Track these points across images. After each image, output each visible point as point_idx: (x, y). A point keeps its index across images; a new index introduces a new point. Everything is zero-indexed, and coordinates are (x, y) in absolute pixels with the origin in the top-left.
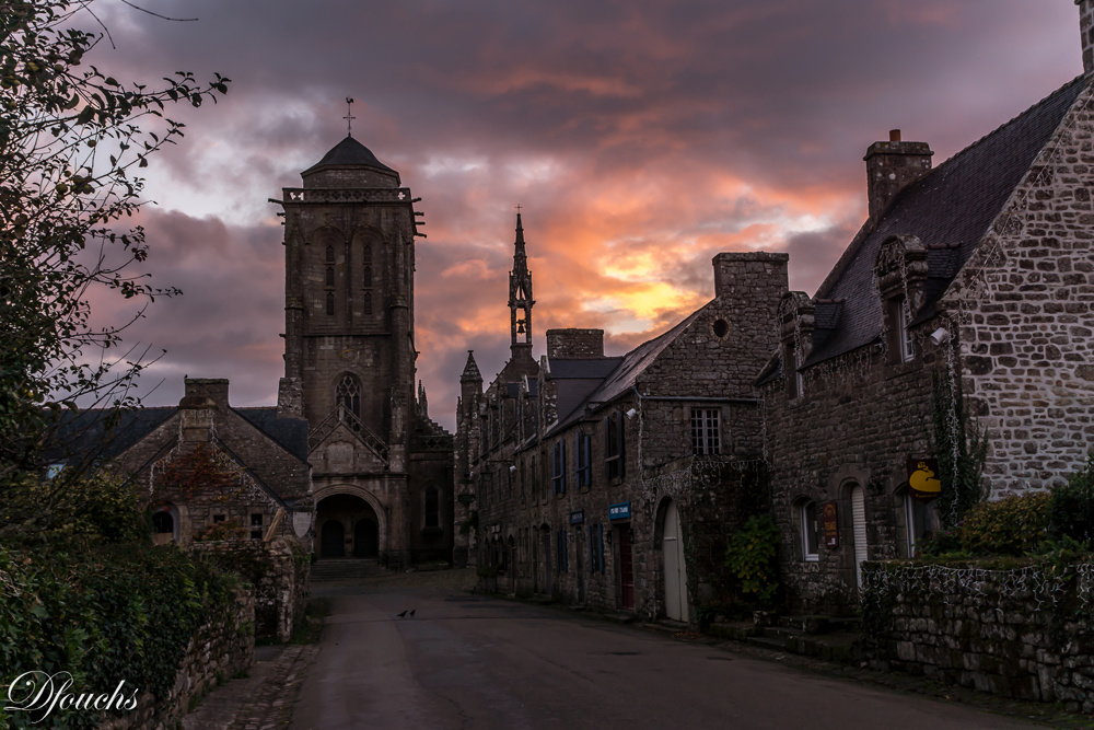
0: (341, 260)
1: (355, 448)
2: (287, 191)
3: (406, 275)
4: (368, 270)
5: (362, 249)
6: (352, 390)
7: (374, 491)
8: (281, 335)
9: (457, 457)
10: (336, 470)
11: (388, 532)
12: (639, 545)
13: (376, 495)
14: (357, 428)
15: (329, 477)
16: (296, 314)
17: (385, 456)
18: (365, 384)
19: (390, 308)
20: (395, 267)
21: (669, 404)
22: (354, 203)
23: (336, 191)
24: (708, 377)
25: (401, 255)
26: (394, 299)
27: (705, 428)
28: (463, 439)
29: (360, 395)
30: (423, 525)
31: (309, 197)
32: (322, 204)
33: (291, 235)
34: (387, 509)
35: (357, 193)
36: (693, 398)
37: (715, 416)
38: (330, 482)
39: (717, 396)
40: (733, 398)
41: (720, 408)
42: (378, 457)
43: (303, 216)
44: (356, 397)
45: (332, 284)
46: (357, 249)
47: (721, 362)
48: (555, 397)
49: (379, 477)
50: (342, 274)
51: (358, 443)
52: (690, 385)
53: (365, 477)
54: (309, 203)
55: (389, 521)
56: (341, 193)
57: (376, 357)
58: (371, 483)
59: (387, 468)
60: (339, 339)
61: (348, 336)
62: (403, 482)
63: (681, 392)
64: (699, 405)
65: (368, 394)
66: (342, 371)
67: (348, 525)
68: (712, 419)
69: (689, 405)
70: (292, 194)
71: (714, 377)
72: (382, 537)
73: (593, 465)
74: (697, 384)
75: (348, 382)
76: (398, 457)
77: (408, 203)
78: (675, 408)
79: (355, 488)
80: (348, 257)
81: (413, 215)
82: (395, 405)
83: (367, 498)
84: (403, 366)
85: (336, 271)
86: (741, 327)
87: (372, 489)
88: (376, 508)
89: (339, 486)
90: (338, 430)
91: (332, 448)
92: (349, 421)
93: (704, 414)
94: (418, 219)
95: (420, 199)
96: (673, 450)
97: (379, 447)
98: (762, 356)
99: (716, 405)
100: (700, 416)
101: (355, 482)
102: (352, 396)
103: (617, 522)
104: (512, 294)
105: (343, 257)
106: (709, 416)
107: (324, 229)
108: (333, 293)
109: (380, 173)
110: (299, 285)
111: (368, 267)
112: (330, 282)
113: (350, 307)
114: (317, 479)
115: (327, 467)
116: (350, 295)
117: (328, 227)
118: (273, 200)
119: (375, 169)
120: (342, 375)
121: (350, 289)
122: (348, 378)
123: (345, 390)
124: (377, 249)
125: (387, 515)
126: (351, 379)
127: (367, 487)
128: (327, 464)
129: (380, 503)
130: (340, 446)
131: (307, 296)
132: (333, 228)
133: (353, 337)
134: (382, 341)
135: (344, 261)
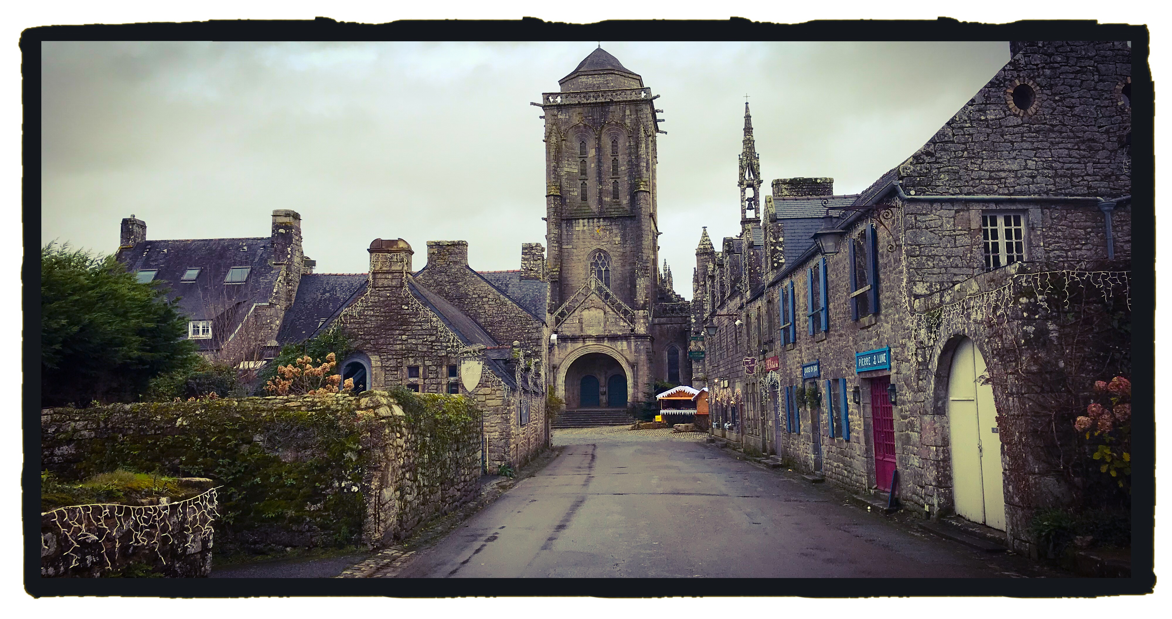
0: (592, 153)
1: (605, 313)
2: (546, 96)
3: (647, 164)
4: (615, 161)
5: (611, 143)
6: (603, 265)
7: (622, 350)
8: (543, 219)
9: (693, 321)
10: (589, 332)
11: (636, 385)
12: (907, 407)
13: (624, 353)
14: (607, 296)
15: (584, 338)
16: (554, 199)
17: (632, 321)
18: (614, 259)
19: (634, 194)
20: (638, 157)
21: (949, 206)
22: (602, 103)
23: (587, 93)
24: (1006, 167)
25: (643, 145)
26: (637, 185)
27: (1002, 241)
28: (698, 303)
29: (610, 268)
31: (564, 100)
32: (575, 105)
33: (550, 133)
34: (633, 366)
35: (605, 94)
36: (985, 197)
37: (1017, 223)
38: (584, 342)
39: (1021, 193)
40: (1045, 197)
41: (1025, 211)
42: (625, 321)
43: (559, 117)
44: (607, 270)
45: (585, 174)
46: (607, 142)
47: (1025, 145)
48: (781, 239)
49: (626, 338)
50: (593, 165)
51: (608, 309)
52: (980, 179)
53: (614, 338)
54: (565, 105)
55: (635, 377)
56: (592, 94)
57: (624, 237)
58: (619, 343)
59: (632, 330)
60: (591, 221)
61: (599, 218)
62: (647, 342)
63: (966, 189)
64: (993, 206)
65: (615, 264)
66: (594, 248)
67: (602, 380)
68: (1013, 227)
69: (979, 207)
70: (550, 98)
71: (1015, 167)
72: (630, 390)
73: (831, 306)
74: (990, 178)
75: (600, 257)
76: (642, 321)
77: (649, 101)
78: (957, 212)
79: (605, 348)
80: (599, 149)
81: (654, 112)
82: (638, 276)
83: (618, 358)
84: (647, 242)
85: (588, 164)
86: (1055, 94)
87: (620, 348)
88: (624, 365)
89: (592, 347)
90: (590, 298)
91: (586, 313)
92: (600, 289)
93: (1001, 221)
94: (659, 116)
95: (658, 96)
96: (955, 271)
97: (626, 312)
98: (1088, 135)
99: (1020, 207)
100: (994, 223)
101: (606, 343)
102: (603, 269)
103: (868, 376)
104: (742, 175)
105: (594, 150)
106: (1007, 223)
107: (577, 126)
108: (586, 182)
109: (625, 76)
110: (558, 177)
111: (615, 159)
112: (583, 172)
113: (600, 193)
114: (574, 339)
115: (582, 330)
116: (601, 183)
117: (581, 125)
118: (534, 104)
119: (620, 73)
120: (595, 251)
121: (600, 177)
122: (600, 254)
123: (596, 264)
124: (623, 142)
125: (633, 371)
126: (602, 255)
127: (616, 347)
128: (581, 327)
129: (627, 360)
130: (593, 312)
131: (564, 185)
132: (585, 126)
133: (603, 219)
134: (628, 222)
135: (594, 153)
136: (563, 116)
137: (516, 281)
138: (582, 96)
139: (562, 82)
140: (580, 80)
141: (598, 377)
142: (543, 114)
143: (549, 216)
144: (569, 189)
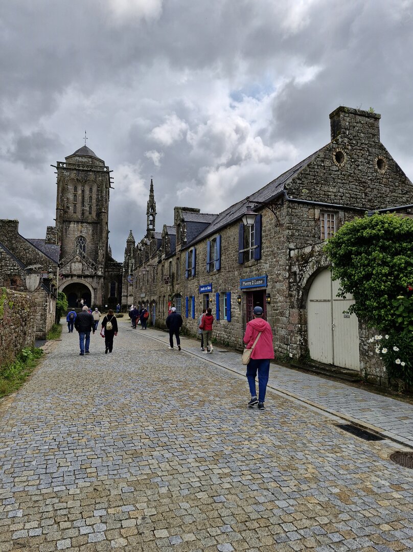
0: (80, 192)
1: (83, 265)
2: (59, 163)
3: (106, 200)
4: (91, 197)
5: (89, 189)
6: (83, 243)
8: (54, 219)
9: (124, 270)
10: (75, 273)
11: (95, 297)
13: (90, 283)
14: (84, 257)
15: (72, 276)
16: (60, 211)
17: (95, 269)
18: (88, 241)
19: (99, 214)
20: (102, 197)
22: (86, 170)
23: (79, 165)
26: (101, 209)
28: (127, 264)
29: (86, 245)
30: (109, 296)
31: (67, 166)
32: (73, 169)
33: (60, 180)
34: (94, 289)
35: (88, 166)
38: (72, 278)
42: (92, 269)
46: (87, 189)
49: (92, 277)
50: (80, 198)
51: (84, 263)
54: (68, 168)
55: (95, 294)
56: (81, 166)
58: (89, 279)
59: (95, 273)
60: (78, 223)
61: (82, 222)
62: (102, 280)
65: (89, 245)
66: (79, 235)
67: (79, 295)
70: (61, 164)
72: (93, 300)
75: (81, 240)
76: (100, 269)
77: (108, 173)
79: (82, 281)
80: (83, 191)
81: (109, 178)
82: (100, 250)
83: (87, 285)
84: (104, 235)
85: (77, 197)
87: (89, 281)
88: (90, 289)
89: (75, 280)
90: (76, 257)
91: (73, 264)
92: (81, 254)
94: (111, 180)
95: (112, 171)
97: (93, 265)
101: (82, 278)
102: (83, 245)
104: (148, 210)
107: (73, 179)
108: (76, 205)
109: (97, 160)
110: (62, 200)
112: (75, 200)
113: (83, 210)
114: (67, 276)
115: (71, 272)
116: (83, 206)
117: (75, 178)
118: (53, 166)
119: (95, 158)
120: (79, 237)
121: (83, 204)
122: (81, 238)
123: (80, 243)
124: (95, 189)
125: (95, 292)
128: (71, 271)
129: (92, 287)
130: (77, 264)
131: (66, 205)
132: (77, 179)
133: (84, 222)
134: (96, 225)
135: (81, 192)
136: (66, 173)
138: (77, 165)
139: (66, 158)
140: (75, 158)
141: (77, 294)
142: (57, 171)
143: (57, 219)
144: (68, 207)
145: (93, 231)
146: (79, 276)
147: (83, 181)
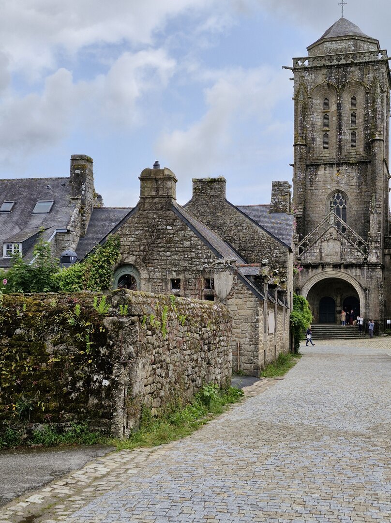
0: (333, 108)
1: (342, 244)
2: (296, 60)
3: (382, 115)
4: (354, 114)
5: (350, 100)
6: (341, 203)
7: (356, 276)
8: (290, 165)
10: (328, 260)
11: (367, 305)
13: (357, 278)
14: (344, 230)
15: (323, 266)
16: (301, 149)
17: (365, 251)
18: (350, 198)
19: (369, 145)
20: (374, 110)
22: (344, 65)
23: (331, 57)
25: (379, 100)
26: (372, 134)
29: (346, 207)
31: (311, 63)
32: (320, 67)
33: (298, 92)
34: (365, 290)
35: (347, 56)
38: (323, 269)
42: (359, 252)
43: (306, 78)
44: (344, 208)
45: (327, 126)
46: (346, 99)
49: (359, 266)
50: (334, 119)
51: (344, 241)
53: (349, 266)
54: (311, 68)
55: (367, 299)
56: (335, 58)
58: (354, 270)
59: (365, 259)
60: (331, 166)
61: (338, 164)
62: (379, 270)
66: (333, 189)
67: (338, 301)
70: (299, 62)
72: (362, 310)
75: (338, 197)
76: (374, 251)
77: (385, 62)
79: (341, 274)
80: (339, 105)
82: (372, 213)
84: (380, 184)
85: (330, 117)
87: (354, 274)
88: (358, 289)
89: (330, 273)
90: (329, 231)
91: (325, 244)
92: (338, 224)
97: (360, 244)
101: (342, 270)
102: (341, 207)
105: (335, 106)
107: (321, 86)
108: (328, 133)
109: (364, 41)
110: (304, 128)
111: (354, 112)
112: (326, 124)
113: (340, 142)
114: (315, 266)
115: (321, 259)
116: (341, 134)
117: (325, 84)
118: (286, 67)
119: (360, 38)
120: (334, 192)
121: (340, 129)
122: (338, 194)
123: (335, 203)
124: (360, 98)
125: (366, 294)
126: (340, 195)
127: (351, 273)
128: (321, 256)
129: (360, 285)
130: (331, 243)
131: (309, 136)
132: (328, 85)
133: (342, 164)
134: (364, 166)
135: (336, 108)
136: (309, 77)
137: (266, 213)
138: (327, 58)
139: (309, 49)
140: (325, 46)
141: (335, 298)
142: (293, 76)
143: (295, 163)
144: (313, 139)
145: (359, 178)
146: (336, 266)
147: (338, 87)
